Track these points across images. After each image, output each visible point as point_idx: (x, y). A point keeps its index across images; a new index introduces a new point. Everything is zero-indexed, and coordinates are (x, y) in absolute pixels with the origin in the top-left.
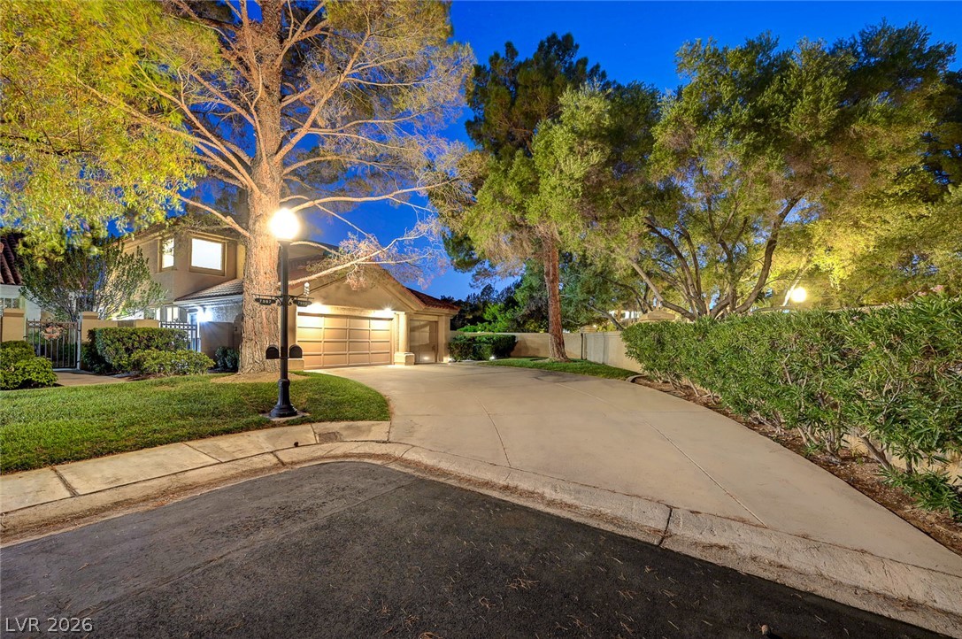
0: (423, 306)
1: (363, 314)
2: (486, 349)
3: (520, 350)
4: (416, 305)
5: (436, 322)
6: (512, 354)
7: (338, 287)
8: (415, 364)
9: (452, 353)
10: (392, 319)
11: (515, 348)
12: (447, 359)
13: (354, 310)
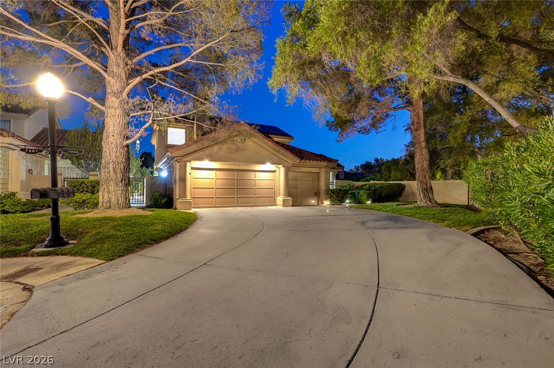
0: (297, 160)
1: (247, 168)
2: (363, 194)
3: (407, 196)
4: (292, 159)
5: (318, 173)
6: (400, 199)
7: (221, 148)
8: (292, 206)
9: (331, 197)
10: (275, 171)
11: (403, 194)
12: (327, 203)
13: (240, 165)
